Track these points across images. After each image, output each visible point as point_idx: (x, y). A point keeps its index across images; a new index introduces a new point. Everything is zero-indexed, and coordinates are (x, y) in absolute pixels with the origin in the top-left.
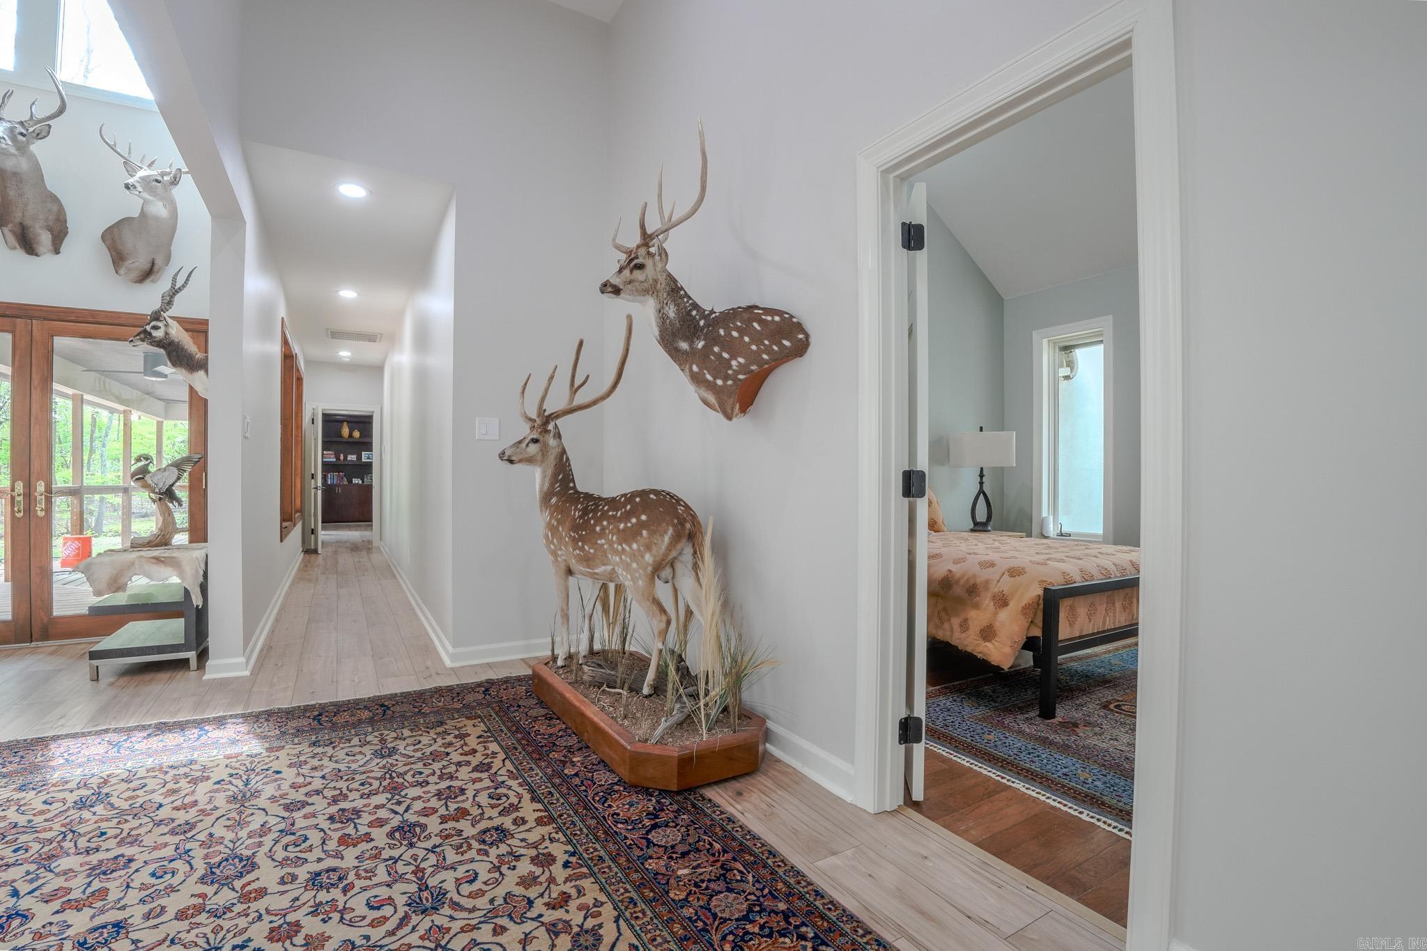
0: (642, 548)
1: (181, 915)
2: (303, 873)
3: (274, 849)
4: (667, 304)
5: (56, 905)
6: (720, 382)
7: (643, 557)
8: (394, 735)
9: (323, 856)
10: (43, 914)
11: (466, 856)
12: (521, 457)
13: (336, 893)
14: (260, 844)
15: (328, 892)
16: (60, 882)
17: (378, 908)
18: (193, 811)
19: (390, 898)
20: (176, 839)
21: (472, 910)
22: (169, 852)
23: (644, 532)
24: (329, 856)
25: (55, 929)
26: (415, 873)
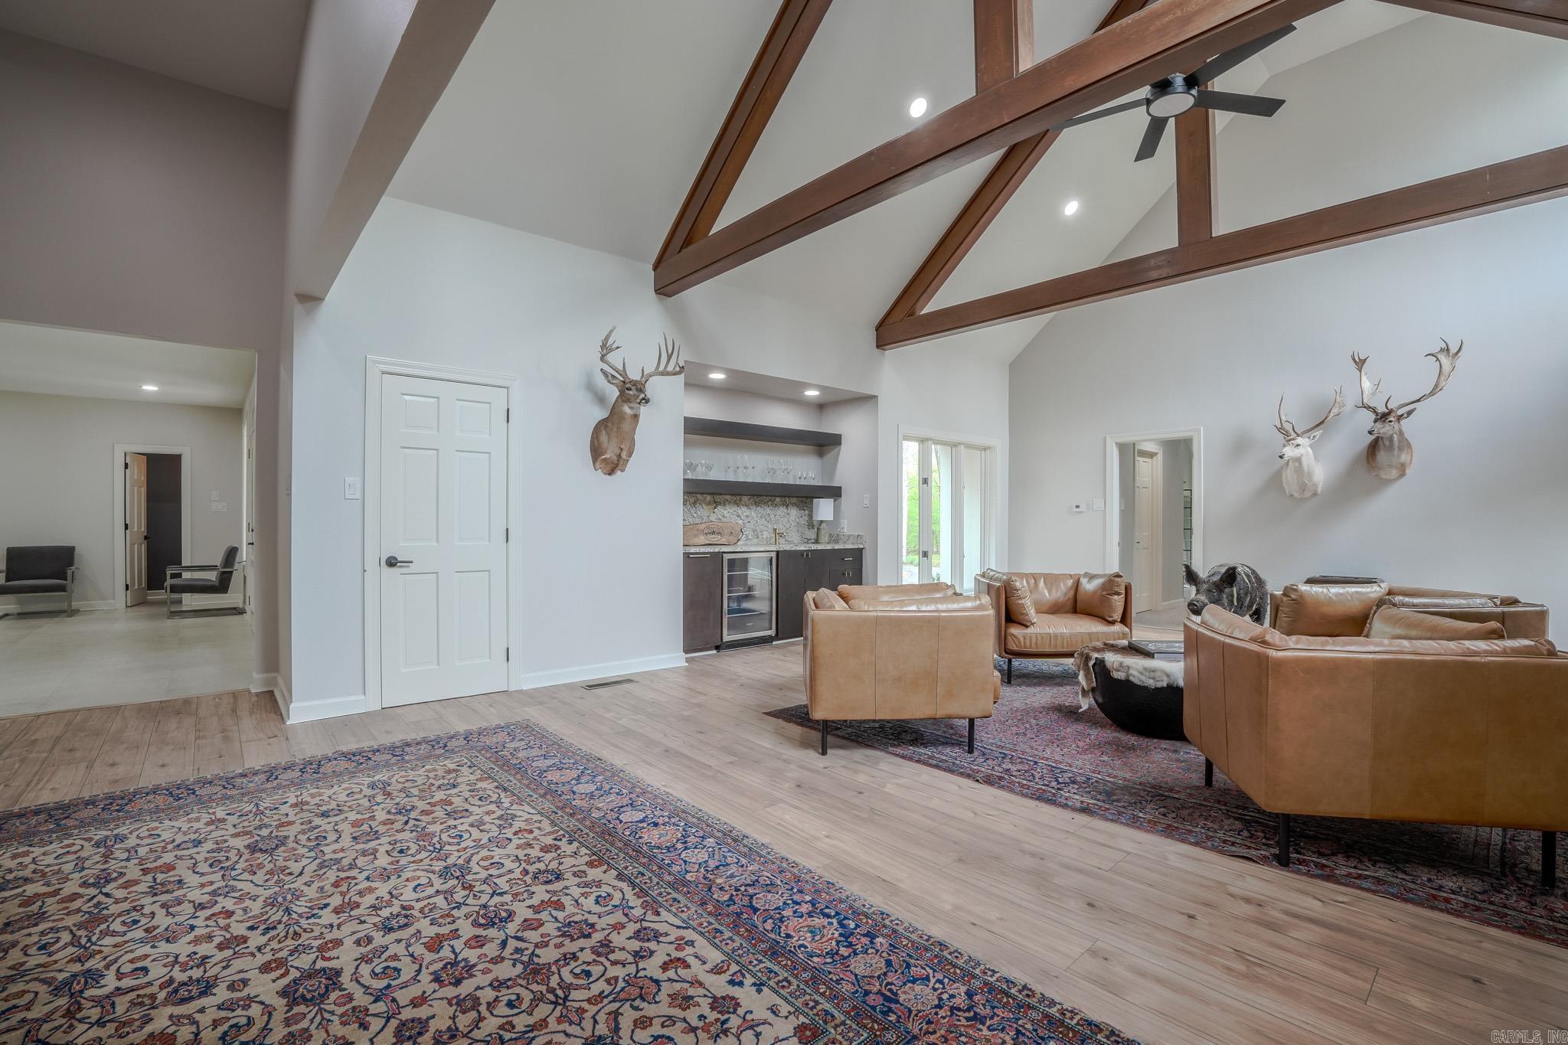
2: (222, 994)
3: (266, 1017)
9: (197, 1016)
15: (191, 978)
17: (136, 969)
24: (189, 1017)
26: (80, 1009)
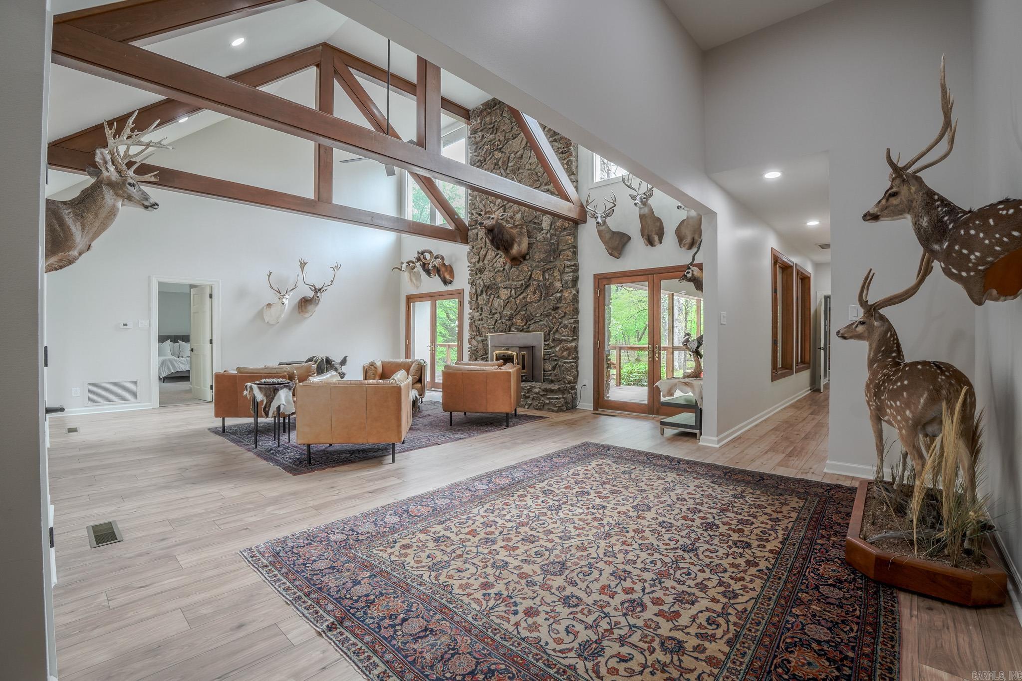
0: (903, 405)
1: (619, 512)
2: (661, 519)
4: (921, 216)
5: (596, 495)
6: (964, 274)
7: (904, 412)
8: (751, 491)
10: (593, 495)
11: (721, 545)
12: (851, 334)
13: (664, 530)
14: (658, 505)
16: (601, 490)
18: (649, 487)
19: (678, 540)
20: (637, 493)
21: (700, 560)
22: (632, 495)
23: (905, 394)
25: (592, 500)
26: (695, 539)
